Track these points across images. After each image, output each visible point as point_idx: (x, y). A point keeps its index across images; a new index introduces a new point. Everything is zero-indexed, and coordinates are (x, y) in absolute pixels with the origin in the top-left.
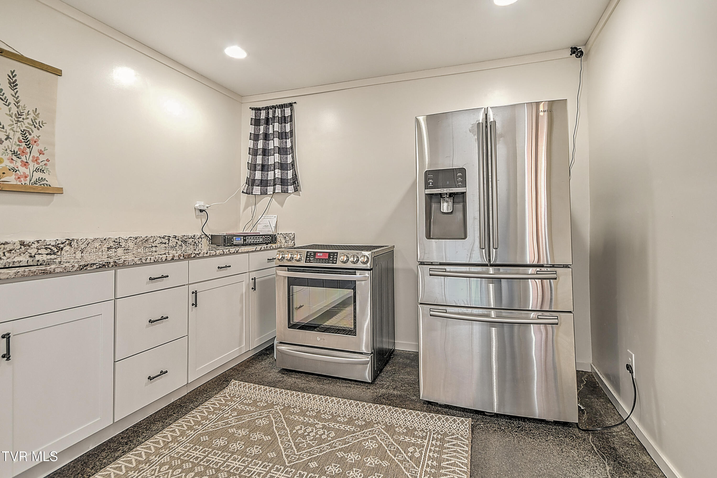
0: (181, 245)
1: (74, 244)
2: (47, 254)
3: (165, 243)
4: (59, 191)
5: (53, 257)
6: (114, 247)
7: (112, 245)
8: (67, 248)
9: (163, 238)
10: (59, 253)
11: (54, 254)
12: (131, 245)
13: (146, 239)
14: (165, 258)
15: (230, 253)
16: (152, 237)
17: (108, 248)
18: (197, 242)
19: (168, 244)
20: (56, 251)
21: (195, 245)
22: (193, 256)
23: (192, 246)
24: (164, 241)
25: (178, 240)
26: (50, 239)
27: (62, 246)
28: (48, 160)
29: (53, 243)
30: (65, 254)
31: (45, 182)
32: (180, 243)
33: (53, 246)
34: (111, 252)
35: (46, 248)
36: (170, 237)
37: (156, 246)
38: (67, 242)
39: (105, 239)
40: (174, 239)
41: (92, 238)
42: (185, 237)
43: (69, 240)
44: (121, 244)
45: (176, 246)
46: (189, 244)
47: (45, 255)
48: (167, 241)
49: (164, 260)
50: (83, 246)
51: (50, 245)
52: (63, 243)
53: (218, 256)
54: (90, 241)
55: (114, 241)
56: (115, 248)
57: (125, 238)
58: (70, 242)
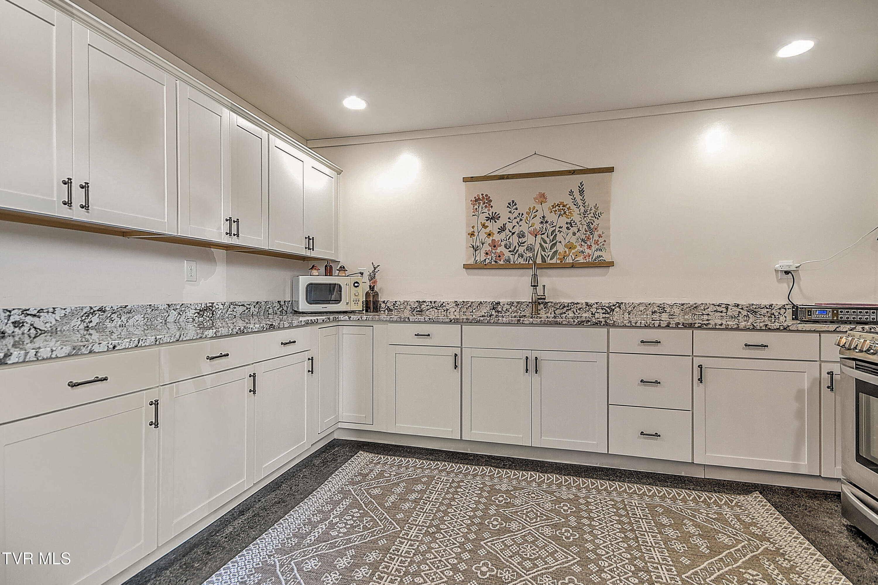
0: (747, 316)
1: (623, 306)
2: (603, 313)
3: (721, 312)
4: (611, 264)
5: (607, 316)
6: (659, 311)
7: (656, 310)
8: (618, 309)
9: (718, 306)
10: (611, 313)
11: (608, 313)
12: (677, 310)
13: (695, 306)
14: (658, 324)
15: (769, 329)
16: (702, 304)
17: (652, 312)
18: (776, 314)
19: (726, 312)
20: (609, 311)
21: (773, 316)
22: (696, 325)
23: (766, 319)
24: (720, 309)
25: (742, 309)
26: (606, 301)
27: (613, 308)
28: (605, 241)
29: (607, 305)
30: (616, 314)
31: (602, 258)
32: (744, 313)
33: (607, 307)
34: (655, 316)
35: (602, 309)
36: (729, 305)
37: (708, 314)
38: (617, 305)
39: (649, 304)
40: (735, 309)
41: (638, 302)
42: (754, 307)
43: (618, 303)
44: (665, 309)
45: (739, 316)
46: (761, 315)
47: (601, 314)
48: (724, 310)
49: (656, 325)
50: (630, 309)
51: (605, 306)
52: (614, 306)
53: (742, 330)
54: (636, 305)
55: (659, 306)
56: (660, 313)
57: (669, 303)
58: (619, 304)
